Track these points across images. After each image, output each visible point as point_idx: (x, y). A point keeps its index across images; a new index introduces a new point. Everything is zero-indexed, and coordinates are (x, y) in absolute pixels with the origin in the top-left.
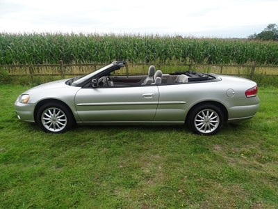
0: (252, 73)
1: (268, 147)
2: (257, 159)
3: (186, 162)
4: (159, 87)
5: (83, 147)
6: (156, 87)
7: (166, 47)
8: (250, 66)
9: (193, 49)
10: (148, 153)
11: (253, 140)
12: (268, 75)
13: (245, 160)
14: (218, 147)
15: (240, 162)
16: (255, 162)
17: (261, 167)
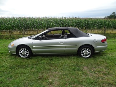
0: (105, 33)
1: (108, 67)
2: (103, 74)
3: (69, 76)
4: (66, 39)
5: (24, 68)
6: (65, 39)
7: (68, 22)
8: (104, 30)
9: (80, 23)
10: (53, 71)
11: (102, 64)
12: (112, 34)
13: (97, 74)
14: (85, 68)
15: (95, 75)
16: (102, 75)
17: (104, 78)
